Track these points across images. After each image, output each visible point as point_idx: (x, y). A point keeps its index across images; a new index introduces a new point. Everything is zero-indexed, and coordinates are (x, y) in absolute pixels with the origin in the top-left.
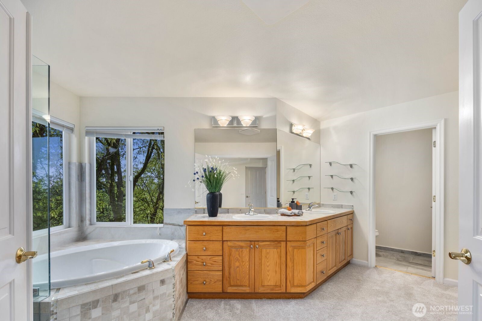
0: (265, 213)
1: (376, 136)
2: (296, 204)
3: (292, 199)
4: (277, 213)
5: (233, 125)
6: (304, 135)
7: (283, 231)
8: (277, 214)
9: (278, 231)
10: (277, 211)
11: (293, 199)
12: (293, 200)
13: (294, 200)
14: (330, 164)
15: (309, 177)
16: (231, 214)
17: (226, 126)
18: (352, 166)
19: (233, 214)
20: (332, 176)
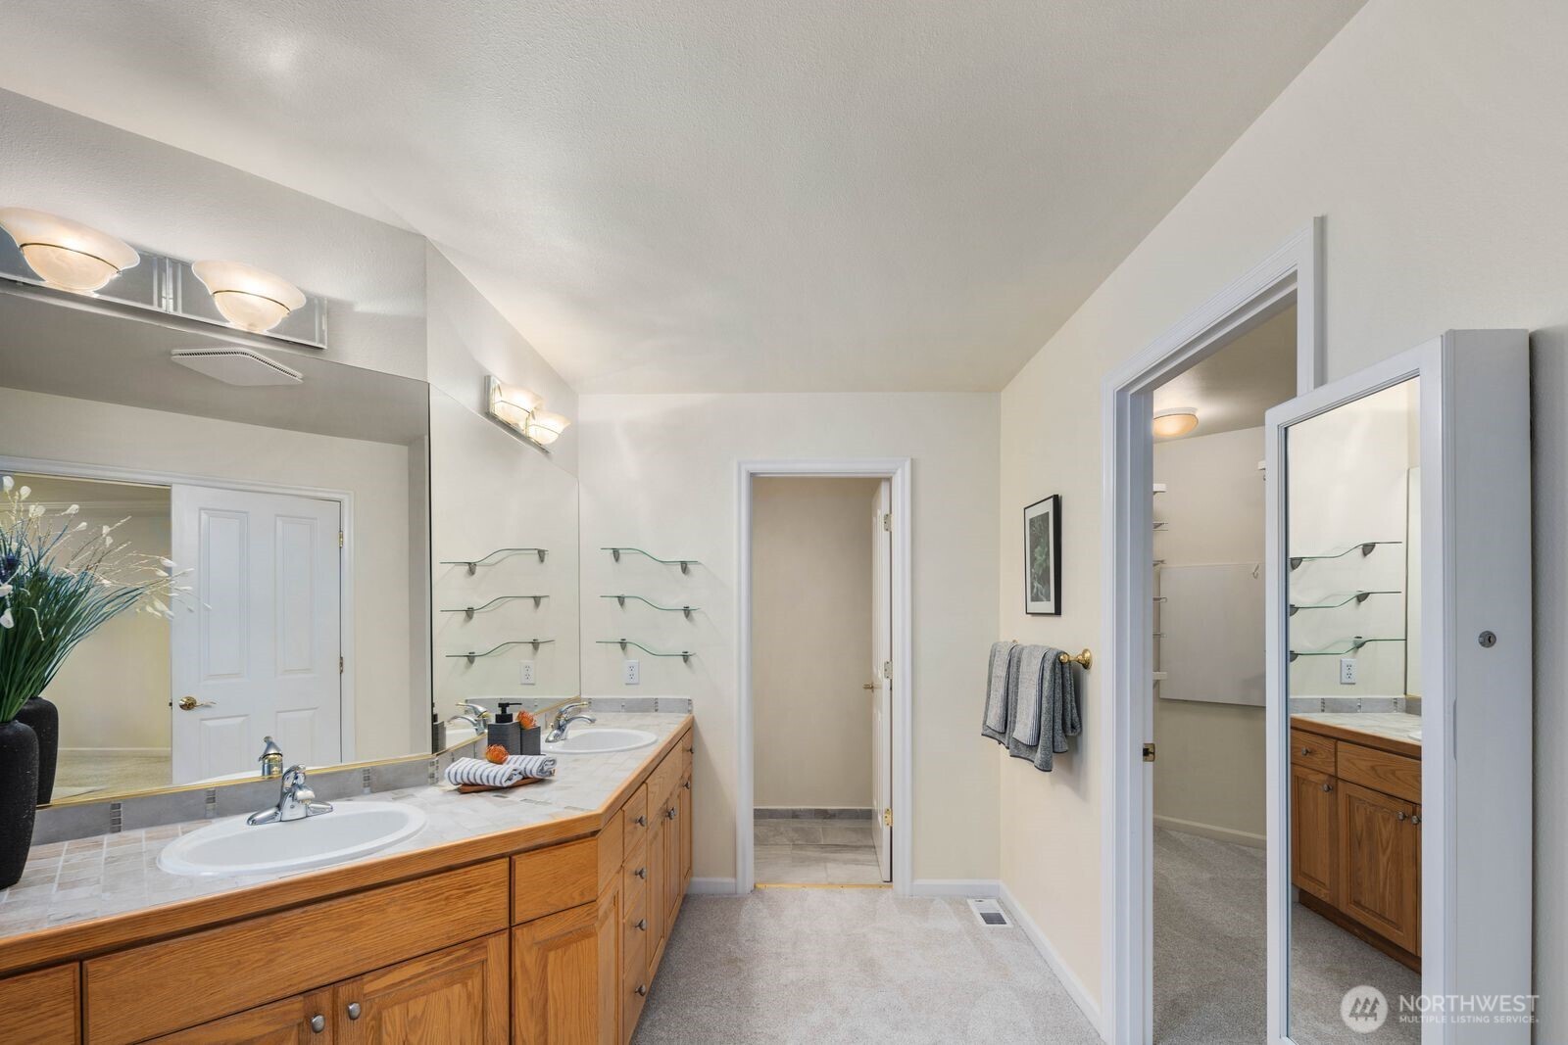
0: (367, 790)
1: (753, 477)
2: (520, 724)
3: (500, 705)
4: (433, 779)
5: (151, 303)
6: (534, 433)
7: (494, 885)
8: (433, 784)
9: (468, 890)
10: (431, 770)
11: (503, 706)
12: (504, 711)
13: (508, 710)
14: (616, 553)
15: (537, 600)
16: (141, 833)
17: (96, 296)
18: (686, 567)
19: (155, 830)
20: (621, 600)
